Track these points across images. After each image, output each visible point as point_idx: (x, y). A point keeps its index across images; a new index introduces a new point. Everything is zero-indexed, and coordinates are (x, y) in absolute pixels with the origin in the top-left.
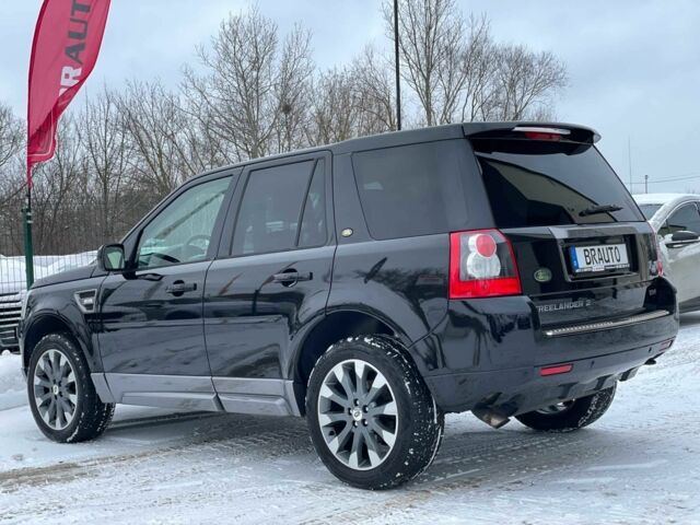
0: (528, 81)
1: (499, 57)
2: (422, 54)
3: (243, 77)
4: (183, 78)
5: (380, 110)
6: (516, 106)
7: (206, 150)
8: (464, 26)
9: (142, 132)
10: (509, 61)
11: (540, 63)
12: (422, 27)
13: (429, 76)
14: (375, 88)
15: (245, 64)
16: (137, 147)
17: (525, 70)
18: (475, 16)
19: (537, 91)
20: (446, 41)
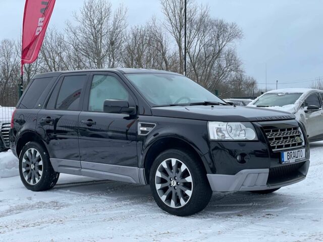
0: (225, 35)
1: (212, 24)
2: (178, 21)
3: (94, 27)
4: (66, 27)
5: (158, 45)
6: (219, 47)
7: (75, 61)
8: (198, 9)
9: (46, 51)
10: (216, 26)
11: (231, 28)
12: (179, 8)
13: (180, 31)
14: (155, 35)
15: (96, 21)
16: (44, 58)
17: (224, 30)
18: (203, 5)
19: (229, 40)
20: (189, 15)
